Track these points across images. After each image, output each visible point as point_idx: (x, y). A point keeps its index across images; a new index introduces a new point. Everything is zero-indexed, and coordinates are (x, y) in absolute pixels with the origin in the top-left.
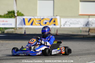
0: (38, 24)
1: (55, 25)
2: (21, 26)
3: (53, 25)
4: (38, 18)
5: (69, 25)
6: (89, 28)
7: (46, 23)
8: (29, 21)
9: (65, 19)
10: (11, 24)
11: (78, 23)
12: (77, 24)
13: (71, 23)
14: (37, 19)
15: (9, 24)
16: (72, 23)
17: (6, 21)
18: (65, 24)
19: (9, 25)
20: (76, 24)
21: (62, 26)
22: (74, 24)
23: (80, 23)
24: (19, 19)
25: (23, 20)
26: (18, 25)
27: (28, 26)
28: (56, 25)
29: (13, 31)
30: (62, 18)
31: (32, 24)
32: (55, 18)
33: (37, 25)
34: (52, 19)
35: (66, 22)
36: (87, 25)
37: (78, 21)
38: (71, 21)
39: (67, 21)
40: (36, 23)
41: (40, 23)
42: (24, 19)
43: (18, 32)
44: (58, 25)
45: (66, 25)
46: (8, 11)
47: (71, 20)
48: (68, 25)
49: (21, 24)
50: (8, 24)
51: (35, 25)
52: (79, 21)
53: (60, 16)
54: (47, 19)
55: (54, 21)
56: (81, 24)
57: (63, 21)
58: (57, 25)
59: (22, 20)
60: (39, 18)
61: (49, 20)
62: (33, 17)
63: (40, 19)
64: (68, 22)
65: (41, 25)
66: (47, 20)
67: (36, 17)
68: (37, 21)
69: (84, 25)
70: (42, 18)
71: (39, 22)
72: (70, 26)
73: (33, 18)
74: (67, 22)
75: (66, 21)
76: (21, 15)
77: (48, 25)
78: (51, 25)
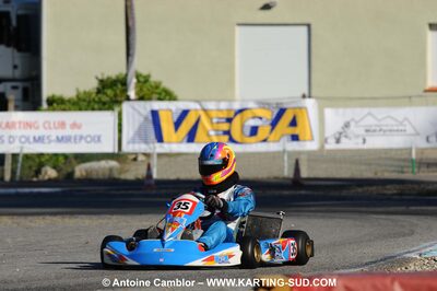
0: (218, 135)
1: (295, 138)
2: (140, 147)
4: (219, 110)
5: (361, 141)
7: (254, 131)
8: (177, 124)
9: (341, 110)
10: (98, 139)
12: (397, 131)
13: (367, 131)
14: (214, 114)
15: (89, 139)
16: (375, 131)
17: (75, 125)
18: (340, 134)
19: (88, 142)
20: (391, 131)
21: (331, 145)
22: (383, 131)
23: (409, 130)
24: (134, 113)
25: (150, 118)
26: (128, 143)
27: (175, 144)
28: (301, 137)
29: (111, 169)
30: (328, 106)
31: (191, 137)
32: (294, 108)
33: (214, 138)
34: (282, 112)
35: (347, 125)
37: (400, 119)
38: (370, 121)
39: (353, 120)
40: (212, 133)
41: (227, 133)
42: (155, 114)
43: (134, 173)
44: (312, 139)
45: (346, 137)
46: (100, 77)
47: (369, 114)
48: (357, 136)
49: (140, 136)
50: (81, 137)
52: (406, 119)
53: (317, 98)
54: (260, 113)
55: (294, 123)
56: (418, 134)
57: (334, 118)
58: (305, 140)
59: (146, 119)
60: (223, 105)
61: (269, 115)
62: (197, 106)
63: (229, 110)
64: (357, 122)
65: (232, 140)
66: (261, 118)
67: (211, 106)
68: (215, 120)
69: (428, 140)
70: (237, 106)
71: (225, 127)
72: (364, 141)
73: (196, 110)
74: (352, 124)
75: (348, 119)
76: (160, 94)
77: (265, 141)
78: (278, 141)
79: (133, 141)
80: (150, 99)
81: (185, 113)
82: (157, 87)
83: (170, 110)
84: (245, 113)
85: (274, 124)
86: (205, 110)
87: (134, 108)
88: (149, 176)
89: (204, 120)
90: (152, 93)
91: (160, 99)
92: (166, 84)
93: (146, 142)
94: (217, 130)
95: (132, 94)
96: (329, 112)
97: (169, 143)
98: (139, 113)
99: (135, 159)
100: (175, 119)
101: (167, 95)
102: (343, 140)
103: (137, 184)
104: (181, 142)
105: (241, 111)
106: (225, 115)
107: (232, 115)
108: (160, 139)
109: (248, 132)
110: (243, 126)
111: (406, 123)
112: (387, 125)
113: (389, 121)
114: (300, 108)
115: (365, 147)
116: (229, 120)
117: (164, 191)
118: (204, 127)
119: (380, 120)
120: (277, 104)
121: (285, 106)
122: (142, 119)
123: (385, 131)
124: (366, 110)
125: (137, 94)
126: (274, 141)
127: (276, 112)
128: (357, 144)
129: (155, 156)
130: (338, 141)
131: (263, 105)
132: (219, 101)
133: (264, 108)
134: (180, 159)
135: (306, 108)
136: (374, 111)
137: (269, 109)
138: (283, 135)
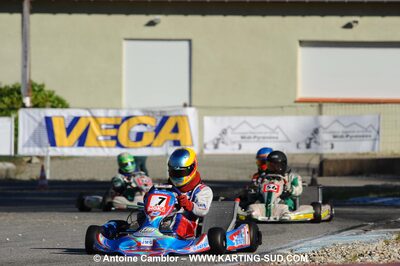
0: (106, 140)
2: (35, 151)
3: (172, 144)
4: (107, 117)
6: (321, 155)
7: (140, 136)
8: (69, 130)
9: (219, 119)
11: (275, 135)
12: (270, 138)
13: (242, 138)
14: (102, 121)
16: (249, 138)
18: (218, 140)
20: (264, 138)
21: (210, 151)
24: (30, 119)
25: (44, 123)
26: (24, 146)
27: (66, 148)
28: (182, 143)
29: (8, 171)
30: (208, 115)
31: (82, 142)
33: (103, 143)
34: (165, 119)
35: (224, 132)
36: (313, 145)
37: (273, 127)
38: (245, 129)
39: (229, 127)
40: (101, 138)
41: (115, 138)
42: (48, 120)
43: (29, 174)
44: (192, 145)
45: (223, 143)
47: (245, 122)
48: (234, 143)
49: (35, 140)
51: (95, 143)
52: (278, 127)
53: (197, 107)
54: (145, 120)
55: (176, 130)
56: (289, 141)
57: (212, 126)
58: (186, 145)
59: (40, 124)
60: (111, 113)
61: (153, 123)
62: (88, 114)
63: (116, 117)
64: (233, 129)
65: (119, 145)
66: (145, 125)
67: (100, 113)
68: (103, 127)
69: (298, 146)
70: (124, 114)
71: (113, 132)
72: (240, 147)
73: (86, 117)
74: (229, 131)
75: (225, 127)
76: (53, 102)
77: (149, 146)
78: (161, 146)
79: (27, 145)
80: (44, 107)
81: (76, 120)
82: (50, 96)
83: (63, 117)
84: (131, 120)
85: (158, 130)
86: (94, 117)
87: (29, 115)
88: (43, 176)
89: (93, 126)
90: (47, 101)
91: (53, 107)
92: (59, 93)
93: (40, 146)
94: (105, 136)
95: (27, 101)
96: (207, 120)
97: (62, 146)
98: (34, 119)
99: (30, 162)
100: (67, 126)
101: (60, 103)
102: (221, 145)
103: (32, 184)
104: (73, 146)
105: (127, 118)
106: (113, 122)
107: (119, 122)
108: (53, 143)
109: (134, 137)
110: (129, 132)
111: (278, 130)
112: (261, 133)
113: (263, 129)
114: (182, 116)
115: (241, 152)
116: (117, 127)
117: (56, 191)
118: (93, 133)
119: (254, 128)
120: (161, 112)
121: (168, 114)
122: (36, 125)
123: (259, 138)
124: (242, 119)
125: (32, 101)
126: (158, 146)
127: (159, 119)
128: (233, 150)
129: (49, 159)
130: (216, 147)
131: (148, 113)
132: (108, 109)
133: (149, 116)
134: (70, 161)
135: (187, 116)
136: (249, 119)
137: (153, 117)
138: (165, 141)
